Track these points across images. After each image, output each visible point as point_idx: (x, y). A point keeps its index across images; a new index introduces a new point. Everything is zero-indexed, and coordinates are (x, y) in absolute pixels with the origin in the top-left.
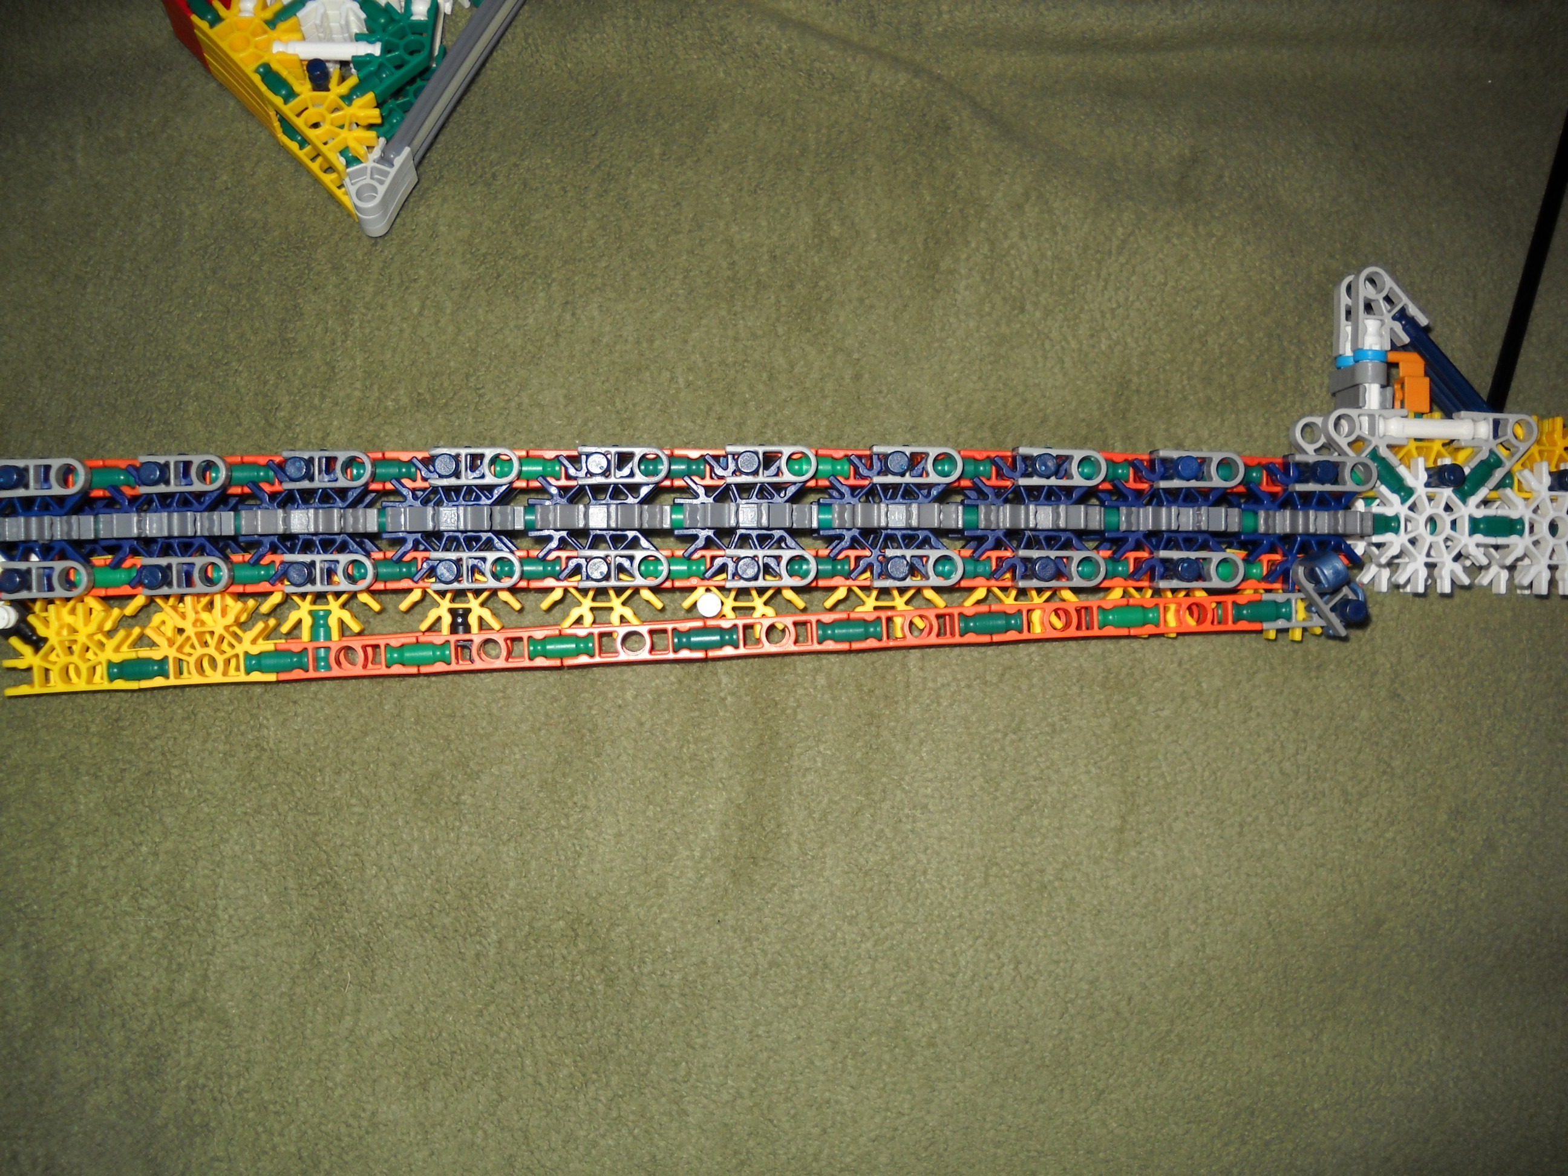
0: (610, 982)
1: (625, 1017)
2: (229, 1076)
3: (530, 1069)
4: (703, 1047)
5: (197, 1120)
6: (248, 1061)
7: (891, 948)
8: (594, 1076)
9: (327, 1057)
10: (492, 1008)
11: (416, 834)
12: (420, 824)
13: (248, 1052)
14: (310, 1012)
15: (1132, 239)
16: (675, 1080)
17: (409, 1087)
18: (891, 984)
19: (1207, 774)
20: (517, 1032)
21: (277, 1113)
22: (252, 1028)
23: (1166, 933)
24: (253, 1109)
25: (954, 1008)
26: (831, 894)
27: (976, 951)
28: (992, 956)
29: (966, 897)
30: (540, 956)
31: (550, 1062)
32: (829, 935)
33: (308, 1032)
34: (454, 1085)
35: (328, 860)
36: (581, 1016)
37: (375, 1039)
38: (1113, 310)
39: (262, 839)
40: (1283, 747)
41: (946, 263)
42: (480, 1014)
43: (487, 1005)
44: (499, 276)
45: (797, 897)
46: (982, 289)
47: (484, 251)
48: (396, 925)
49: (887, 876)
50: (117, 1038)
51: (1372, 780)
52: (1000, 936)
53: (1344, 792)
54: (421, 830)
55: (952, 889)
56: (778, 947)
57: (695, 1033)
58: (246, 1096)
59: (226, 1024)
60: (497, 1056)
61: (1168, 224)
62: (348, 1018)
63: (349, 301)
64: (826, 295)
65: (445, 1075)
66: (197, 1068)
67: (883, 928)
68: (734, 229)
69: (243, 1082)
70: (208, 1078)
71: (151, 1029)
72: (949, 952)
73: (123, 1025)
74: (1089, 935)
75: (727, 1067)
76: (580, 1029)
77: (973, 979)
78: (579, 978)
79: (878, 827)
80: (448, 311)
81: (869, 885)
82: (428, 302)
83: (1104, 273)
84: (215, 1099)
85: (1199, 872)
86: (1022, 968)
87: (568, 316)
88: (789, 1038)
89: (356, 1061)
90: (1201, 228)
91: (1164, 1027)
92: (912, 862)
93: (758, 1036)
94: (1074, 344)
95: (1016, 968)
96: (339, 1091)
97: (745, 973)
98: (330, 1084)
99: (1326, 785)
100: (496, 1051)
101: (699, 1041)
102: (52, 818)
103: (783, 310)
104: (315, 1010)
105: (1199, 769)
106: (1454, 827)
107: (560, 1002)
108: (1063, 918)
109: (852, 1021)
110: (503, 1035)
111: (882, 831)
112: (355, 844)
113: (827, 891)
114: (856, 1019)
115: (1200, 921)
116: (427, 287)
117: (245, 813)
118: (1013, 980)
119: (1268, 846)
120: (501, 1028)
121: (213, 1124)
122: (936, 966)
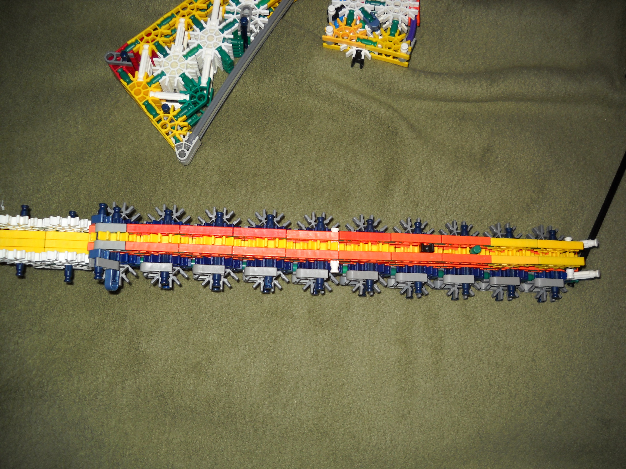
0: (256, 430)
1: (259, 442)
2: (126, 449)
3: (226, 456)
4: (284, 453)
5: (115, 461)
6: (133, 445)
7: (349, 432)
8: (247, 459)
9: (158, 446)
10: (215, 435)
11: (192, 382)
12: (194, 379)
13: (133, 442)
14: (154, 432)
15: (460, 182)
16: (274, 462)
17: (185, 458)
18: (348, 442)
19: (463, 383)
20: (222, 443)
21: (141, 462)
22: (135, 435)
23: (443, 434)
24: (134, 460)
25: (368, 453)
26: (331, 411)
27: (378, 436)
28: (383, 438)
29: (377, 418)
30: (232, 421)
31: (232, 454)
32: (329, 425)
33: (153, 438)
34: (200, 459)
35: (162, 389)
36: (245, 440)
37: (175, 442)
38: (450, 208)
39: (139, 381)
40: (491, 376)
41: (391, 187)
42: (210, 436)
43: (213, 434)
44: (229, 180)
45: (320, 411)
46: (403, 197)
47: (225, 170)
48: (184, 410)
49: (351, 408)
50: (89, 436)
51: (521, 389)
52: (387, 431)
53: (511, 393)
54: (193, 380)
55: (372, 415)
56: (312, 426)
57: (282, 449)
58: (132, 456)
59: (126, 434)
60: (215, 451)
61: (475, 177)
62: (166, 434)
63: (174, 189)
64: (347, 194)
66: (116, 446)
67: (347, 425)
68: (317, 165)
69: (131, 451)
70: (119, 449)
71: (100, 434)
72: (369, 436)
73: (92, 432)
74: (417, 433)
75: (292, 460)
76: (244, 444)
77: (376, 445)
78: (245, 429)
79: (349, 391)
80: (210, 194)
81: (344, 410)
82: (203, 191)
83: (448, 194)
84: (121, 456)
85: (457, 415)
86: (393, 442)
87: (253, 197)
88: (313, 454)
89: (168, 448)
90: (487, 179)
91: (440, 463)
92: (359, 404)
93: (303, 452)
94: (435, 220)
95: (391, 442)
96: (162, 457)
97: (300, 433)
98: (159, 454)
99: (504, 390)
100: (215, 449)
101: (284, 451)
102: (69, 367)
103: (331, 199)
104: (156, 431)
105: (461, 381)
106: (547, 408)
107: (238, 435)
108: (409, 427)
109: (334, 451)
110: (217, 444)
111: (350, 392)
112: (171, 384)
113: (330, 410)
114: (336, 451)
115: (455, 431)
116: (203, 184)
117: (134, 372)
118: (390, 447)
119: (481, 408)
120: (217, 442)
121: (120, 463)
122: (364, 439)
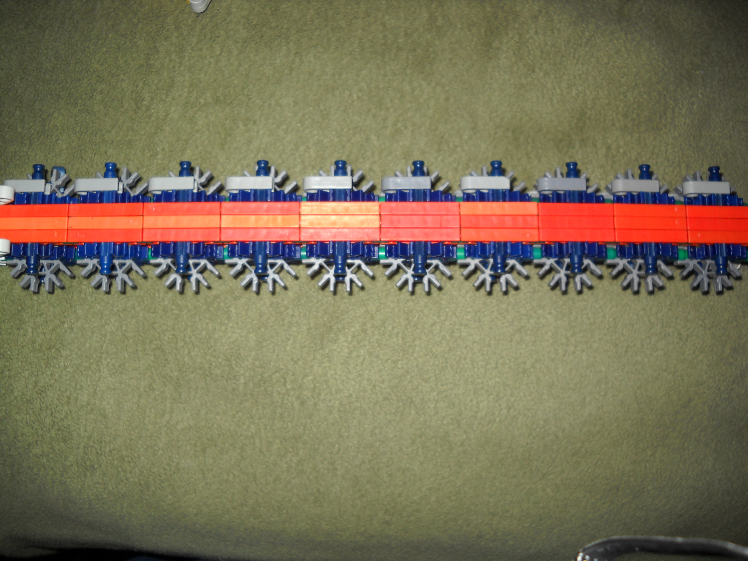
0: (302, 403)
1: (309, 421)
2: (105, 442)
3: (258, 445)
5: (88, 463)
6: (116, 435)
7: (446, 396)
8: (291, 450)
9: (155, 434)
10: (240, 414)
11: (204, 326)
12: (207, 321)
13: (116, 431)
14: (148, 412)
15: (593, 39)
17: (196, 451)
18: (444, 414)
19: (611, 319)
20: (252, 426)
21: (129, 462)
22: (118, 419)
23: (584, 399)
24: (117, 459)
25: (475, 429)
26: (417, 366)
27: (489, 401)
28: (497, 405)
29: (485, 373)
30: (266, 390)
31: (268, 441)
32: (414, 387)
33: (146, 422)
34: (219, 451)
35: (159, 337)
36: (285, 420)
37: (180, 427)
38: (580, 75)
39: (126, 324)
40: (651, 309)
41: (496, 44)
42: (234, 416)
43: (237, 412)
44: (262, 37)
45: (400, 366)
46: (513, 59)
47: (254, 23)
48: (192, 372)
49: (446, 359)
50: (48, 421)
51: (695, 328)
52: (501, 395)
53: (680, 334)
54: (207, 324)
55: (478, 368)
56: (389, 390)
58: (113, 452)
59: (105, 417)
60: (241, 438)
61: (612, 33)
62: (167, 415)
63: (183, 46)
64: (433, 56)
65: (215, 445)
66: (89, 438)
67: (442, 386)
68: (387, 18)
69: (112, 446)
70: (94, 443)
71: (66, 417)
72: (475, 402)
73: (52, 415)
74: (545, 397)
75: (358, 448)
76: (285, 426)
77: (486, 415)
78: (286, 402)
79: (443, 333)
80: (235, 54)
81: (437, 363)
82: (225, 49)
83: (577, 56)
84: (97, 453)
85: (603, 369)
86: (512, 411)
87: (297, 60)
88: (391, 436)
89: (170, 437)
90: (629, 36)
91: (579, 445)
92: (459, 353)
93: (375, 434)
94: (558, 91)
95: (508, 411)
96: (161, 452)
97: (371, 402)
98: (156, 448)
99: (671, 330)
100: (241, 435)
101: (346, 434)
102: (19, 308)
103: (410, 62)
104: (150, 411)
105: (607, 317)
106: (732, 357)
107: (276, 413)
108: (534, 388)
109: (423, 430)
110: (245, 427)
111: (445, 336)
112: (173, 329)
113: (415, 364)
114: (425, 430)
115: (602, 393)
116: (224, 40)
117: (118, 311)
118: (506, 417)
119: (639, 358)
120: (244, 424)
121: (96, 466)
122: (468, 407)
